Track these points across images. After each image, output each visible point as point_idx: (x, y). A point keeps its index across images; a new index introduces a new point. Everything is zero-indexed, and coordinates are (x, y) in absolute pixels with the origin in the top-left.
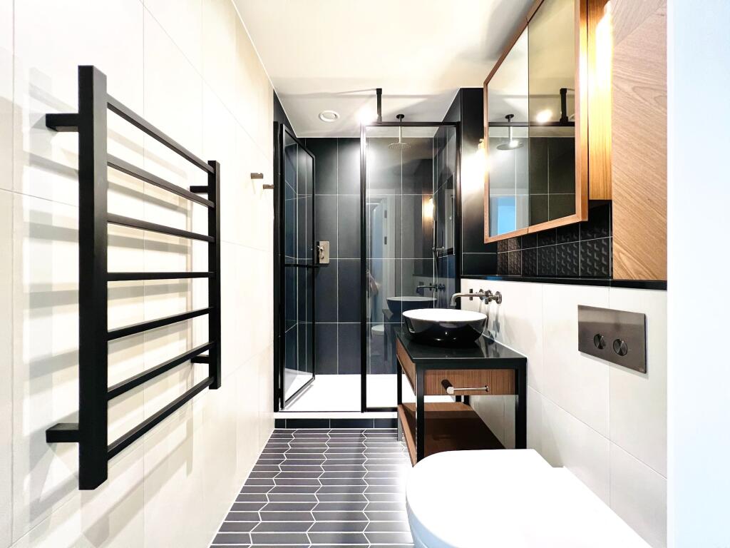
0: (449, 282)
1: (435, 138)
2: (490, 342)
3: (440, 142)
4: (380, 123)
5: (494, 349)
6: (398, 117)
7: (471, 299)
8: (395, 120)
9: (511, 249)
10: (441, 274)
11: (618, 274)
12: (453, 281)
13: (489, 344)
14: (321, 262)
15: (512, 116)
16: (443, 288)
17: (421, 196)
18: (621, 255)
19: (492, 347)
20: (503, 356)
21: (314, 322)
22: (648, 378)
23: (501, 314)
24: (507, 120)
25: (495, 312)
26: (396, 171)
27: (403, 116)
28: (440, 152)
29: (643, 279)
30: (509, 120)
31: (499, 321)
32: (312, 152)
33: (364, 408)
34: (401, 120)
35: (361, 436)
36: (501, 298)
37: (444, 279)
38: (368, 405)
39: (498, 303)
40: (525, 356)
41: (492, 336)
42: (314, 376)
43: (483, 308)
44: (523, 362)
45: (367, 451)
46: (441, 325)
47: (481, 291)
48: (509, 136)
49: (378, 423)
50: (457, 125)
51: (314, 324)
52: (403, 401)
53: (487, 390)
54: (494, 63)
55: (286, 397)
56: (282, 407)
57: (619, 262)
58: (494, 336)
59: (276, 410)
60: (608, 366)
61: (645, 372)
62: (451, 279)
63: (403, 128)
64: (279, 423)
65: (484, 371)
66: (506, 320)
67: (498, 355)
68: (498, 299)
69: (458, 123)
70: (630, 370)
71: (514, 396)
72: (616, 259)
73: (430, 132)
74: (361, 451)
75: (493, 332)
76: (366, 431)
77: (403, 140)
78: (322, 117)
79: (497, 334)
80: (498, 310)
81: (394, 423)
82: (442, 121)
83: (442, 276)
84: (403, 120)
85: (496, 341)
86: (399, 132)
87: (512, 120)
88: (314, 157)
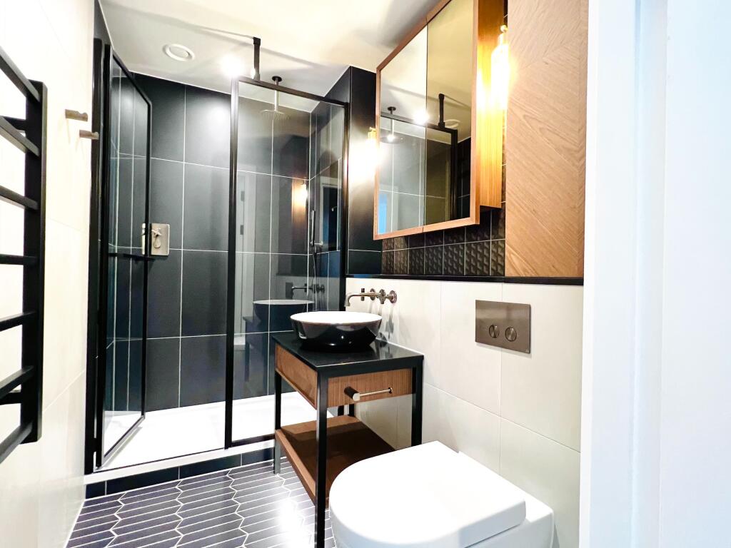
0: (331, 283)
1: (313, 114)
2: (384, 344)
3: (320, 120)
4: (257, 82)
5: (387, 351)
6: (274, 78)
7: (363, 299)
8: (271, 81)
9: (397, 248)
10: (320, 273)
11: (509, 272)
12: (337, 280)
13: (381, 346)
14: (154, 252)
15: (395, 109)
16: (320, 289)
17: (291, 180)
18: (512, 255)
19: (385, 349)
20: (397, 356)
21: (144, 337)
22: (531, 357)
23: (395, 313)
24: (389, 112)
25: (389, 312)
26: (265, 144)
27: (280, 79)
28: (319, 130)
29: (529, 276)
30: (391, 113)
31: (393, 321)
32: (149, 97)
33: (229, 443)
34: (277, 83)
35: (227, 479)
36: (396, 297)
37: (323, 279)
38: (235, 438)
39: (392, 302)
40: (421, 353)
41: (384, 338)
42: (143, 414)
43: (373, 309)
44: (420, 359)
45: (237, 495)
46: (338, 327)
47: (373, 290)
48: (391, 129)
49: (247, 458)
50: (346, 106)
51: (144, 340)
52: (282, 425)
53: (390, 392)
54: (390, 51)
55: (106, 447)
56: (99, 464)
57: (509, 261)
58: (387, 338)
59: (88, 470)
60: (500, 352)
61: (530, 353)
62: (333, 279)
63: (280, 93)
64: (93, 490)
65: (385, 373)
66: (401, 319)
67: (391, 356)
68: (393, 299)
69: (347, 103)
70: (517, 352)
71: (411, 396)
72: (508, 259)
73: (309, 106)
74: (230, 497)
75: (386, 334)
76: (232, 472)
77: (280, 108)
78: (168, 51)
79: (391, 334)
80: (392, 311)
81: (267, 454)
82: (324, 96)
83: (320, 276)
84: (280, 84)
85: (388, 342)
86: (273, 97)
87: (394, 113)
88: (150, 103)
